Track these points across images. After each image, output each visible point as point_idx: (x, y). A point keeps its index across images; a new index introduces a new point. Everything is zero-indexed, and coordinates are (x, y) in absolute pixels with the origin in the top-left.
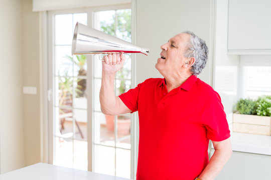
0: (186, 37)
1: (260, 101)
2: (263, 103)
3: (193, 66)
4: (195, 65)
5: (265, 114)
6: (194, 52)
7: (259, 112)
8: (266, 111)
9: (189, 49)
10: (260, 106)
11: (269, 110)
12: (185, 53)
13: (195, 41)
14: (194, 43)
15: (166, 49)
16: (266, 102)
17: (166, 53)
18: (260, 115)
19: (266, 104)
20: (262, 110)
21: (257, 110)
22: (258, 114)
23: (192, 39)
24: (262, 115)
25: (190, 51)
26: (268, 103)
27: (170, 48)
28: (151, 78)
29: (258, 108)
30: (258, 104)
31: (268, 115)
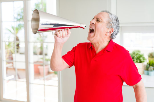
0: (106, 15)
1: (136, 54)
2: (137, 55)
3: (112, 34)
4: (113, 33)
6: (113, 24)
9: (109, 23)
10: (136, 57)
11: (141, 59)
12: (107, 25)
13: (113, 17)
14: (112, 19)
15: (94, 23)
16: (139, 55)
17: (94, 26)
20: (137, 59)
22: (135, 62)
23: (110, 16)
25: (110, 24)
27: (96, 23)
28: (81, 43)
29: (135, 58)
30: (134, 55)
31: (141, 62)
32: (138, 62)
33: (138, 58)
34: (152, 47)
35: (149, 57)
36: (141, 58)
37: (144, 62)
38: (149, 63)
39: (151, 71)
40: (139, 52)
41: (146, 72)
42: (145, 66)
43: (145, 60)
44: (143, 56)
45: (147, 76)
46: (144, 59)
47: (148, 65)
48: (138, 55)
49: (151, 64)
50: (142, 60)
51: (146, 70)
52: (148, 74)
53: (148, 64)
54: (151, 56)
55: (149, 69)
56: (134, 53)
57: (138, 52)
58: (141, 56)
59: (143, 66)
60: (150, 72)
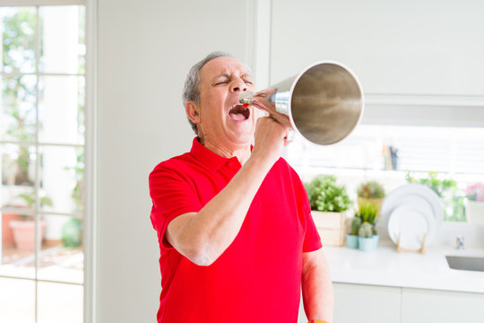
1: (323, 186)
2: (327, 188)
5: (331, 208)
7: (322, 206)
8: (333, 203)
10: (323, 193)
11: (338, 202)
16: (333, 188)
18: (323, 211)
19: (333, 191)
20: (326, 202)
21: (317, 202)
22: (320, 208)
24: (327, 210)
26: (336, 190)
29: (320, 198)
30: (318, 190)
31: (336, 210)
32: (329, 211)
33: (329, 199)
34: (365, 169)
35: (361, 195)
36: (339, 199)
37: (345, 209)
38: (359, 215)
39: (367, 237)
40: (333, 179)
41: (351, 239)
42: (350, 223)
43: (349, 206)
44: (344, 194)
45: (354, 252)
46: (346, 200)
47: (359, 220)
48: (330, 189)
49: (366, 217)
50: (341, 204)
51: (351, 234)
52: (357, 246)
53: (356, 216)
54: (366, 194)
55: (362, 231)
56: (318, 184)
57: (328, 181)
58: (337, 193)
59: (343, 222)
60: (363, 241)
